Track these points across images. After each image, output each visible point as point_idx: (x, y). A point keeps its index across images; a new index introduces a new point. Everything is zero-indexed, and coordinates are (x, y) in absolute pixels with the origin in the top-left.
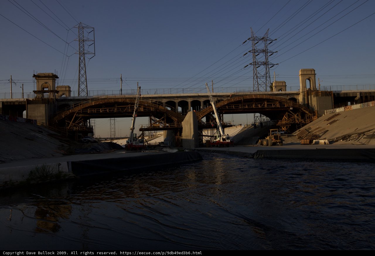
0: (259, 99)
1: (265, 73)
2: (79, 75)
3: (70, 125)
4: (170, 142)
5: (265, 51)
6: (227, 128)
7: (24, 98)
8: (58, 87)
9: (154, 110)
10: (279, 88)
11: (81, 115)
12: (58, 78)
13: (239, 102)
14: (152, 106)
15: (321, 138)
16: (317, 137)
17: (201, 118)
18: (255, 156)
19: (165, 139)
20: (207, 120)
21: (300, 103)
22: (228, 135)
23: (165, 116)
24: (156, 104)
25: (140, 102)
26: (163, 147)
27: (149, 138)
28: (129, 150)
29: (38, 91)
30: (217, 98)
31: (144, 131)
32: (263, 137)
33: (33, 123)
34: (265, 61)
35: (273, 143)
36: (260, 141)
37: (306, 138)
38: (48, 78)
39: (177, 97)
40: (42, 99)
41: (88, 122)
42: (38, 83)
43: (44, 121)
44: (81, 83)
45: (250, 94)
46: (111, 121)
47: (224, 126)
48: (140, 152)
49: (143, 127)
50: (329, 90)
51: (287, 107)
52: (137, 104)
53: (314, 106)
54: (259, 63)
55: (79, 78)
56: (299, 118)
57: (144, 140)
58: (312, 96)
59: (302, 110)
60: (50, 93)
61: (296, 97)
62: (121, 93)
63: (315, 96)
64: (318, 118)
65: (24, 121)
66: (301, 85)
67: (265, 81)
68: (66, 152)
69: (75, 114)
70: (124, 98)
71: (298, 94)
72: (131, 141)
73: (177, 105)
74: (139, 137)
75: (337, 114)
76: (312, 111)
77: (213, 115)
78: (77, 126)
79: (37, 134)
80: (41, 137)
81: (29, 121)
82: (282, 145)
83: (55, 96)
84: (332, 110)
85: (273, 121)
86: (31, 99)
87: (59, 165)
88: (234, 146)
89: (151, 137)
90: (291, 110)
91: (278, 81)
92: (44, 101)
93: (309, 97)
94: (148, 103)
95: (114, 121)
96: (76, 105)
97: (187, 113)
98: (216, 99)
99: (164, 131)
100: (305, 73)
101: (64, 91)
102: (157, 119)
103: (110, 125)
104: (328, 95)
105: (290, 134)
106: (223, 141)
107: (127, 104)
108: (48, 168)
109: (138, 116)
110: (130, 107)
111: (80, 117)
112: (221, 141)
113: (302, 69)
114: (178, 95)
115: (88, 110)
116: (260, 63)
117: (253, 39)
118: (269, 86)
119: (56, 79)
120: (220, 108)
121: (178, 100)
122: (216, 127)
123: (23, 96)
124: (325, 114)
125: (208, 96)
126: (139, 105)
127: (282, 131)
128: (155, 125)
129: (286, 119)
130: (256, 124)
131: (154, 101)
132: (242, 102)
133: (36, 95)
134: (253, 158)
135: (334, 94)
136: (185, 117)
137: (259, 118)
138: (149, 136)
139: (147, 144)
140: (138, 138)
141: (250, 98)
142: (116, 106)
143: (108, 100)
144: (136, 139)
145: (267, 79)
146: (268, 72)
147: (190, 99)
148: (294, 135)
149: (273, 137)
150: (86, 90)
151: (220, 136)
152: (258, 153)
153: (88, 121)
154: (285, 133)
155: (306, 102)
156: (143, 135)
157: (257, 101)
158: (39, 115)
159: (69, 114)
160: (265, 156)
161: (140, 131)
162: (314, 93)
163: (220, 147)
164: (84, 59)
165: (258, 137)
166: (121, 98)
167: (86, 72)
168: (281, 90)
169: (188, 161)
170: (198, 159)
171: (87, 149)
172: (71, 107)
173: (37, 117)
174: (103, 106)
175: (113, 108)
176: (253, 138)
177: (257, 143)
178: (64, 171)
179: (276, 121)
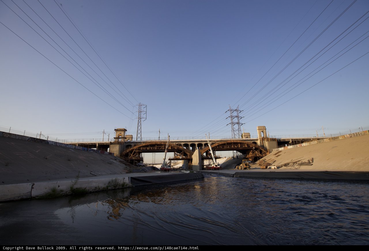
0: (235, 142)
1: (238, 129)
2: (138, 129)
3: (131, 156)
4: (185, 167)
5: (237, 117)
6: (218, 159)
8: (126, 136)
9: (177, 149)
10: (247, 136)
11: (137, 151)
12: (127, 131)
13: (224, 144)
14: (176, 147)
15: (272, 165)
16: (270, 164)
17: (203, 153)
19: (183, 165)
20: (207, 154)
21: (259, 145)
22: (218, 163)
23: (183, 152)
24: (178, 145)
25: (169, 144)
26: (182, 169)
28: (162, 171)
29: (116, 138)
31: (171, 160)
32: (239, 165)
33: (112, 155)
34: (238, 122)
35: (244, 168)
36: (237, 167)
37: (263, 165)
38: (122, 131)
39: (190, 142)
40: (118, 142)
42: (116, 133)
43: (118, 154)
44: (138, 133)
45: (230, 140)
46: (153, 154)
47: (216, 158)
48: (168, 172)
49: (171, 158)
50: (274, 138)
51: (252, 147)
52: (167, 145)
53: (267, 146)
54: (234, 123)
55: (137, 131)
56: (259, 154)
57: (171, 165)
58: (265, 141)
59: (260, 149)
60: (122, 139)
61: (256, 141)
62: (159, 139)
63: (267, 141)
64: (269, 153)
65: (108, 154)
66: (258, 135)
67: (238, 133)
68: (128, 171)
69: (134, 150)
71: (257, 140)
72: (163, 166)
73: (189, 146)
74: (168, 164)
75: (280, 151)
76: (266, 150)
77: (210, 152)
78: (135, 157)
79: (114, 161)
81: (110, 154)
82: (250, 169)
83: (125, 140)
84: (277, 149)
86: (112, 142)
87: (124, 178)
88: (222, 170)
90: (254, 149)
91: (246, 132)
92: (118, 143)
93: (264, 141)
94: (173, 144)
95: (154, 154)
96: (135, 146)
97: (195, 150)
98: (211, 143)
99: (182, 160)
100: (260, 128)
101: (129, 138)
102: (178, 154)
103: (153, 156)
104: (274, 141)
105: (254, 163)
107: (162, 145)
108: (118, 180)
109: (168, 152)
110: (164, 147)
112: (215, 166)
113: (258, 126)
114: (190, 140)
115: (141, 148)
117: (231, 110)
118: (241, 135)
120: (213, 147)
122: (211, 158)
123: (109, 140)
124: (273, 151)
125: (206, 141)
126: (169, 146)
127: (249, 161)
128: (177, 157)
130: (234, 157)
131: (177, 143)
132: (226, 144)
133: (115, 140)
134: (233, 177)
135: (277, 140)
136: (194, 153)
137: (236, 153)
138: (174, 163)
139: (172, 168)
141: (230, 142)
142: (156, 146)
143: (152, 143)
145: (239, 131)
147: (197, 142)
148: (257, 163)
149: (245, 165)
150: (141, 137)
151: (214, 164)
152: (236, 174)
153: (141, 154)
154: (251, 162)
155: (262, 145)
156: (170, 163)
157: (234, 144)
158: (116, 150)
159: (131, 150)
160: (240, 176)
161: (169, 160)
162: (266, 139)
163: (214, 170)
164: (141, 121)
165: (236, 165)
166: (159, 142)
167: (141, 128)
168: (247, 137)
169: (196, 178)
170: (202, 177)
171: (139, 170)
172: (132, 146)
173: (115, 151)
174: (149, 146)
175: (154, 147)
176: (233, 165)
177: (235, 168)
178: (126, 182)
179: (245, 155)
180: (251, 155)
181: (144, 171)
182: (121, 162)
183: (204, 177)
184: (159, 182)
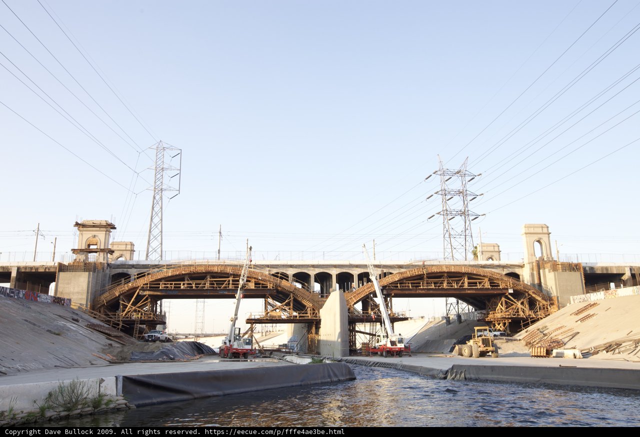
0: (454, 272)
1: (464, 230)
2: (151, 225)
3: (127, 309)
4: (298, 345)
5: (462, 193)
6: (400, 322)
7: (55, 261)
8: (113, 244)
9: (273, 287)
10: (489, 255)
11: (147, 293)
12: (115, 228)
13: (420, 277)
14: (269, 281)
15: (566, 346)
16: (559, 344)
17: (353, 303)
18: (449, 377)
19: (290, 340)
20: (365, 308)
21: (526, 283)
22: (400, 335)
23: (292, 298)
24: (277, 277)
25: (250, 272)
26: (286, 352)
27: (262, 336)
28: (226, 358)
29: (81, 250)
30: (381, 269)
31: (254, 323)
32: (463, 341)
33: (65, 304)
34: (463, 209)
35: (480, 351)
36: (457, 347)
37: (539, 345)
38: (98, 229)
39: (313, 266)
40: (85, 264)
41: (158, 306)
42: (81, 236)
43: (84, 302)
44: (152, 237)
45: (439, 264)
46: (199, 304)
47: (394, 319)
48: (245, 361)
49: (253, 317)
50: (575, 262)
51: (504, 289)
52: (244, 276)
53: (551, 287)
54: (453, 212)
55: (150, 230)
56: (525, 309)
57: (254, 339)
58: (547, 270)
59: (529, 295)
60: (98, 253)
61: (517, 271)
62: (218, 257)
63: (551, 270)
64: (559, 309)
65: (49, 301)
66: (525, 251)
67: (463, 243)
68: (114, 358)
69: (138, 291)
70: (222, 265)
71: (522, 266)
72: (230, 341)
73: (312, 279)
74: (245, 334)
75: (592, 304)
76: (549, 298)
77: (375, 299)
78: (139, 311)
79: (69, 325)
80: (74, 329)
81: (58, 301)
82: (497, 357)
83: (108, 258)
84: (583, 296)
85: (479, 312)
86: (66, 263)
87: (102, 381)
88: (410, 356)
89: (266, 334)
90: (510, 294)
91: (486, 242)
92: (88, 267)
93: (541, 271)
94: (262, 274)
95: (202, 304)
96: (141, 276)
97: (330, 293)
98: (379, 271)
99: (290, 325)
100: (532, 230)
101: (123, 251)
102: (277, 303)
103: (197, 311)
104: (574, 270)
105: (511, 336)
106: (392, 346)
107: (227, 275)
108: (81, 386)
109: (245, 297)
110: (233, 281)
111: (146, 295)
112: (389, 345)
113: (526, 225)
114: (315, 263)
115: (159, 284)
116: (455, 213)
117: (442, 172)
118: (471, 251)
119: (112, 230)
120: (386, 286)
121: (315, 270)
122: (379, 320)
123: (54, 257)
124: (570, 303)
125: (365, 266)
126: (247, 277)
127: (495, 330)
128: (274, 314)
129: (503, 309)
130: (449, 317)
131: (274, 271)
132: (425, 277)
133: (75, 256)
134: (445, 378)
135: (584, 269)
136: (326, 301)
137: (454, 305)
138: (262, 333)
139: (257, 348)
140: (243, 336)
141: (438, 271)
142: (209, 279)
143: (196, 268)
144: (240, 337)
145: (467, 239)
146: (469, 228)
147: (335, 269)
148: (518, 338)
149: (481, 342)
150: (160, 249)
151: (387, 337)
152: (455, 370)
153: (159, 302)
154: (501, 335)
155: (536, 281)
156: (252, 331)
157: (450, 277)
158: (76, 290)
159: (127, 291)
160: (467, 376)
161: (247, 323)
162: (549, 265)
163: (386, 357)
164: (161, 198)
165: (454, 341)
166: (218, 266)
167: (162, 220)
168: (491, 258)
169: (329, 380)
170: (348, 377)
171: (152, 353)
172: (132, 278)
173: (73, 293)
174: (186, 278)
175: (203, 282)
176: (446, 341)
177: (452, 351)
178: (108, 392)
179: (484, 312)
180: (500, 312)
181: (167, 356)
182: (92, 327)
183: (355, 379)
184: (215, 393)
